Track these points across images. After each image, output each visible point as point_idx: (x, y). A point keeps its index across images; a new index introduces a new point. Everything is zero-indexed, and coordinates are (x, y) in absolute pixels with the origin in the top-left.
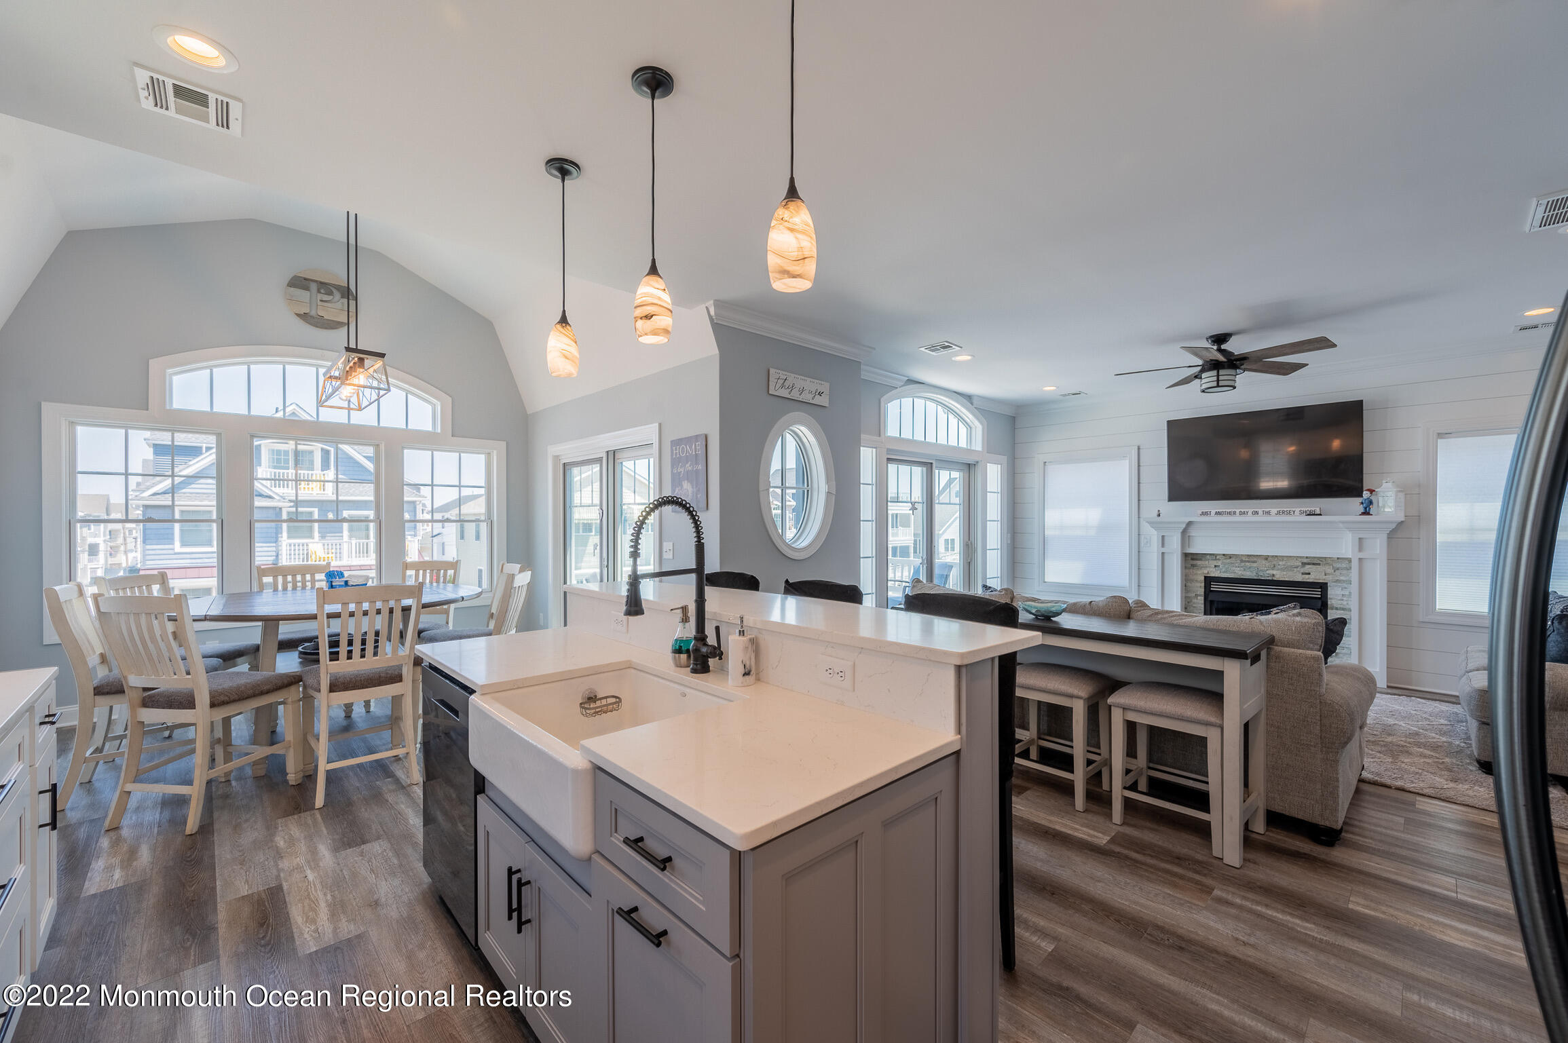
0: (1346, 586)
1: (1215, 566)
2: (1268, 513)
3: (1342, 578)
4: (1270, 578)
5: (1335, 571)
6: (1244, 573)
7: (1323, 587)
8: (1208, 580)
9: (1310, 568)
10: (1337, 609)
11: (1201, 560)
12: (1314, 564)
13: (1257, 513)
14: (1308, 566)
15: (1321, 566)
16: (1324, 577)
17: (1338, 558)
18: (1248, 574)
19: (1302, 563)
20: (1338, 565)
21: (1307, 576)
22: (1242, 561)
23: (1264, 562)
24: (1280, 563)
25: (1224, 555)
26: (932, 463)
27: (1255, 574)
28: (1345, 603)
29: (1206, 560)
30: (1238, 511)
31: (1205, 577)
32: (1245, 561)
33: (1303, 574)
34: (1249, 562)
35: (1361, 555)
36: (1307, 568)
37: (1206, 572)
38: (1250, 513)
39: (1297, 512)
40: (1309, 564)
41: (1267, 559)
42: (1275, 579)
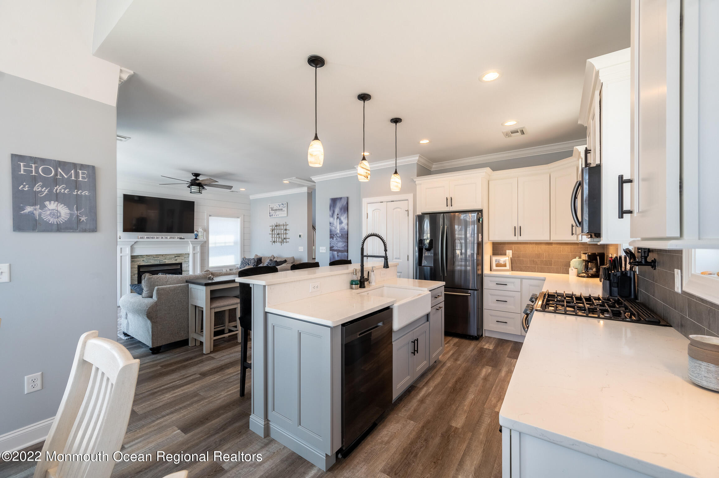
0: (187, 263)
1: (143, 260)
2: (167, 238)
3: (187, 260)
4: (164, 263)
5: (184, 258)
6: (154, 263)
7: (181, 264)
8: (140, 267)
10: (185, 271)
11: (136, 258)
12: (178, 256)
13: (163, 238)
14: (176, 257)
15: (180, 257)
16: (181, 261)
17: (185, 254)
18: (156, 263)
19: (174, 256)
20: (185, 256)
21: (176, 261)
22: (154, 257)
23: (162, 257)
24: (168, 257)
25: (146, 255)
27: (158, 262)
28: (187, 269)
29: (138, 258)
30: (155, 237)
31: (138, 266)
32: (155, 257)
33: (175, 260)
34: (156, 257)
35: (194, 252)
37: (139, 263)
38: (160, 238)
39: (176, 238)
40: (177, 256)
41: (163, 256)
42: (166, 263)
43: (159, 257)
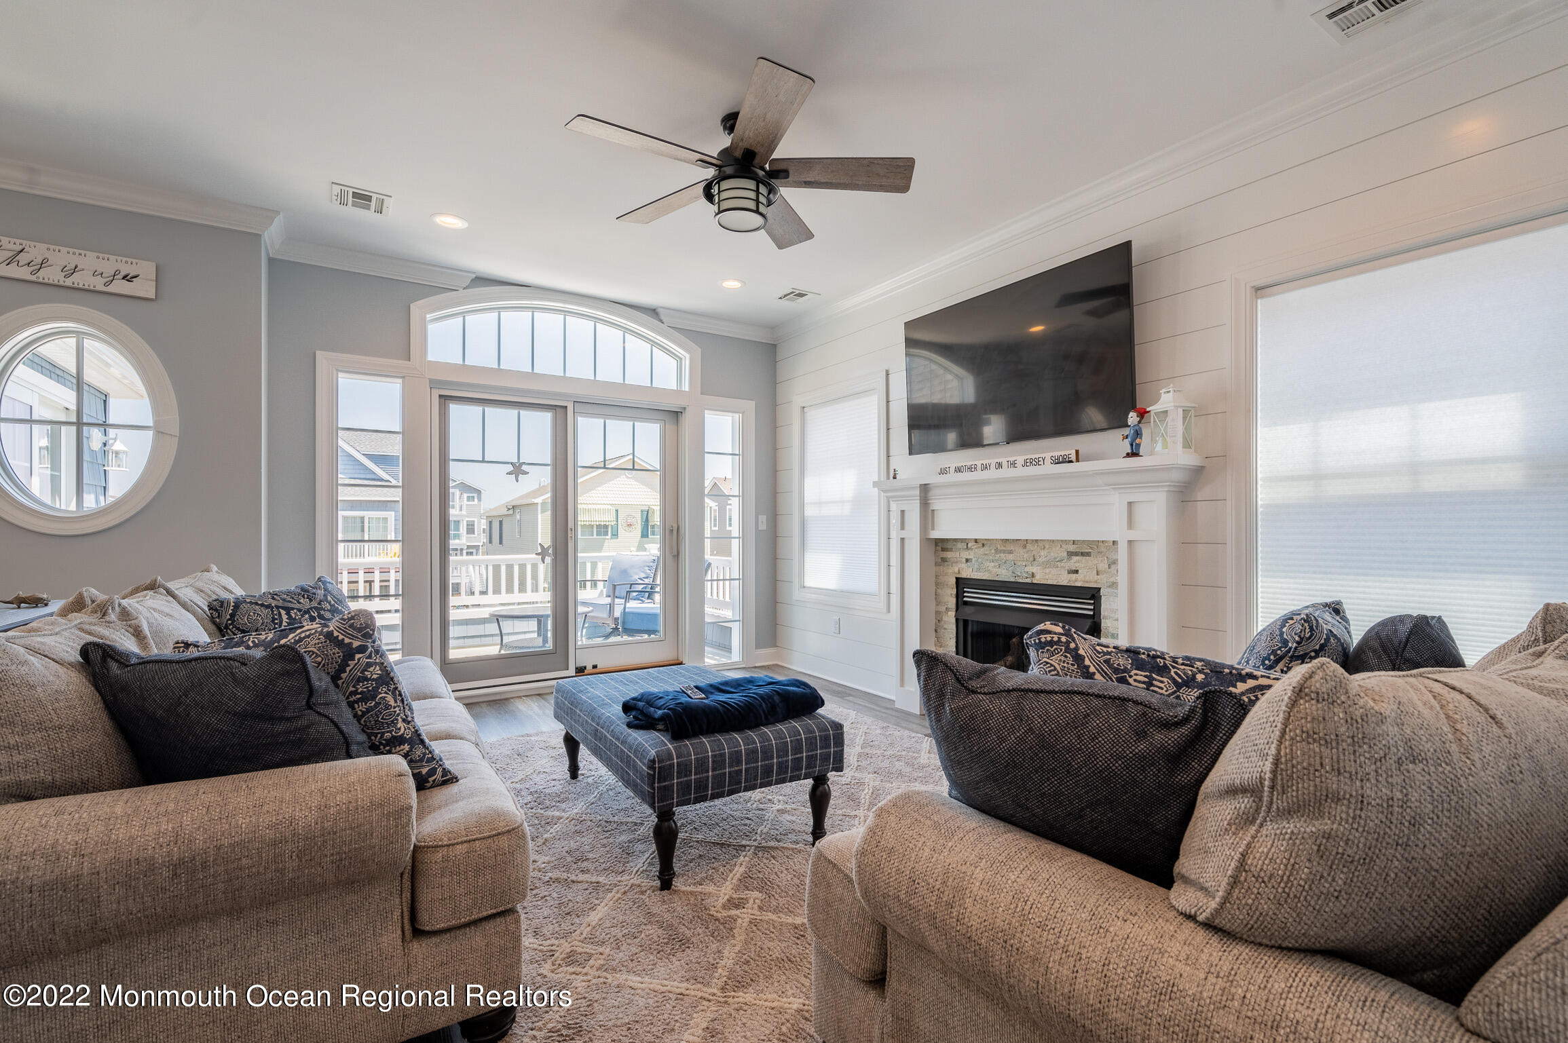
0: (1115, 590)
1: (967, 560)
2: (1014, 464)
4: (1028, 581)
5: (1109, 568)
6: (999, 571)
7: (1094, 595)
8: (961, 583)
9: (1078, 562)
12: (1083, 554)
13: (1002, 465)
14: (1075, 558)
15: (1091, 558)
16: (1096, 577)
17: (1104, 542)
18: (1004, 575)
19: (1068, 552)
20: (1107, 556)
21: (1074, 576)
22: (997, 551)
23: (1022, 551)
24: (1043, 553)
25: (975, 540)
26: (566, 407)
27: (1012, 573)
29: (956, 550)
31: (956, 579)
34: (1004, 552)
35: (1133, 535)
36: (1075, 562)
37: (956, 570)
39: (1048, 461)
40: (1076, 554)
41: (1025, 547)
42: (1035, 581)
43: (1011, 552)
